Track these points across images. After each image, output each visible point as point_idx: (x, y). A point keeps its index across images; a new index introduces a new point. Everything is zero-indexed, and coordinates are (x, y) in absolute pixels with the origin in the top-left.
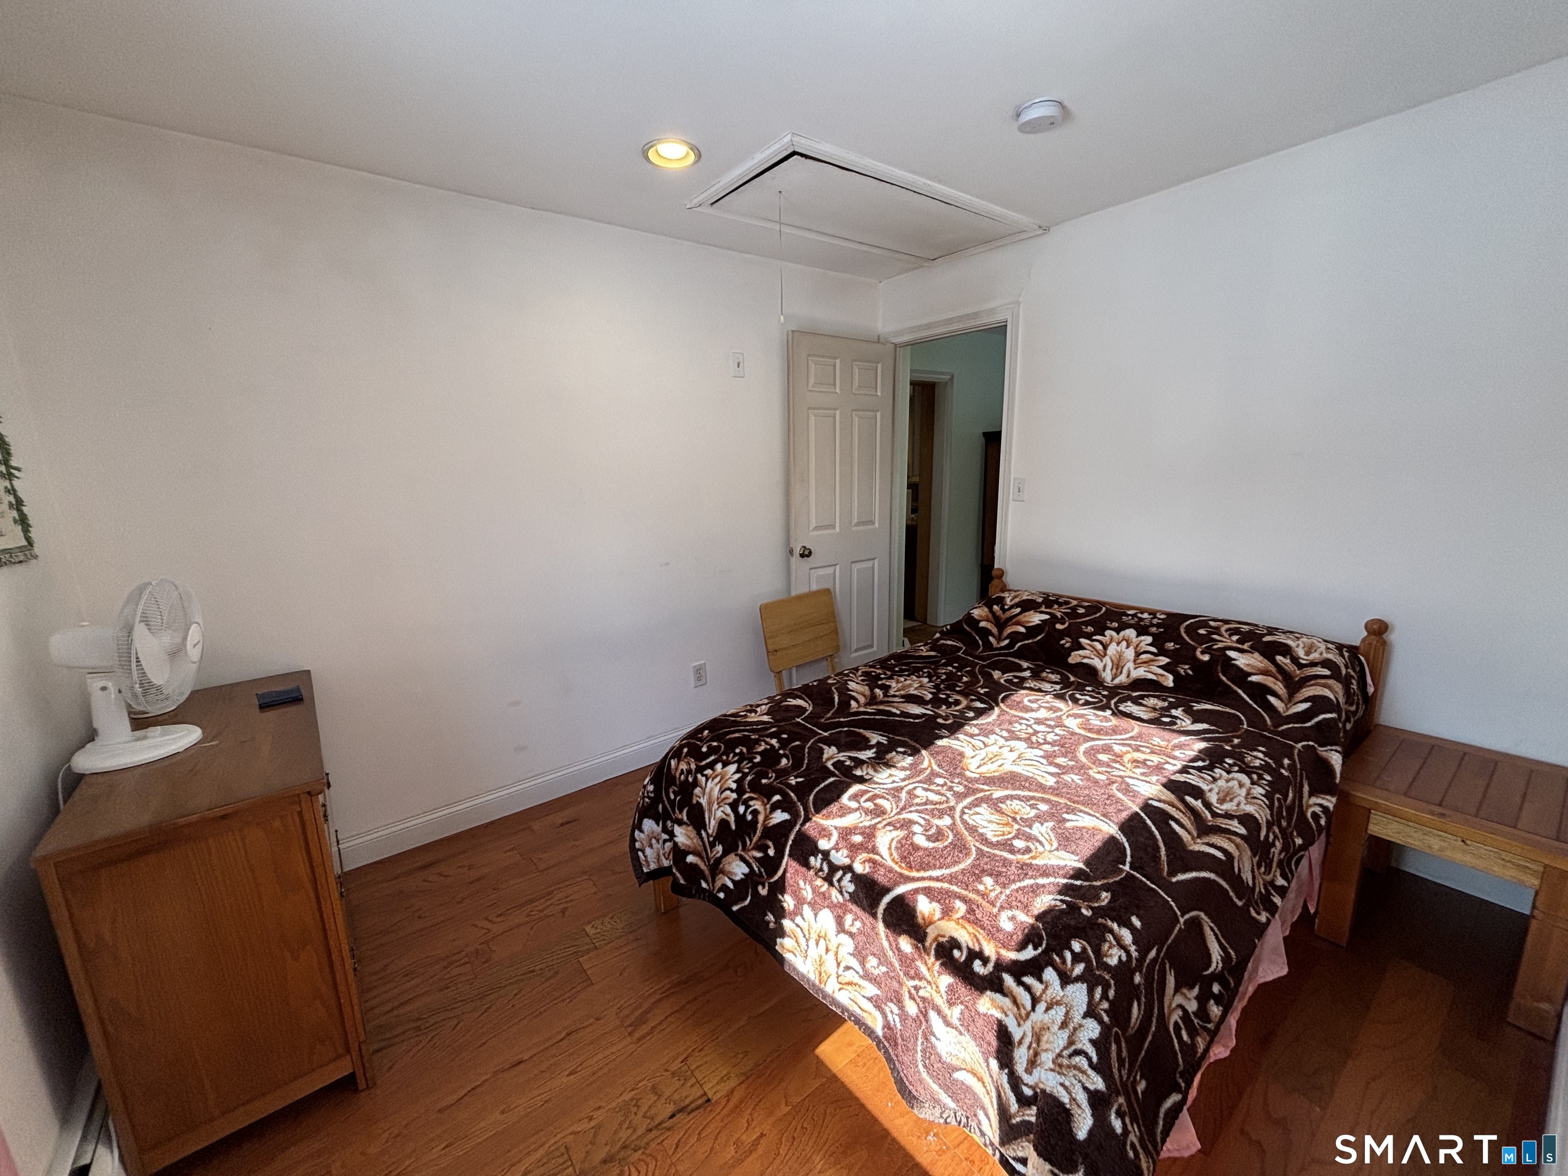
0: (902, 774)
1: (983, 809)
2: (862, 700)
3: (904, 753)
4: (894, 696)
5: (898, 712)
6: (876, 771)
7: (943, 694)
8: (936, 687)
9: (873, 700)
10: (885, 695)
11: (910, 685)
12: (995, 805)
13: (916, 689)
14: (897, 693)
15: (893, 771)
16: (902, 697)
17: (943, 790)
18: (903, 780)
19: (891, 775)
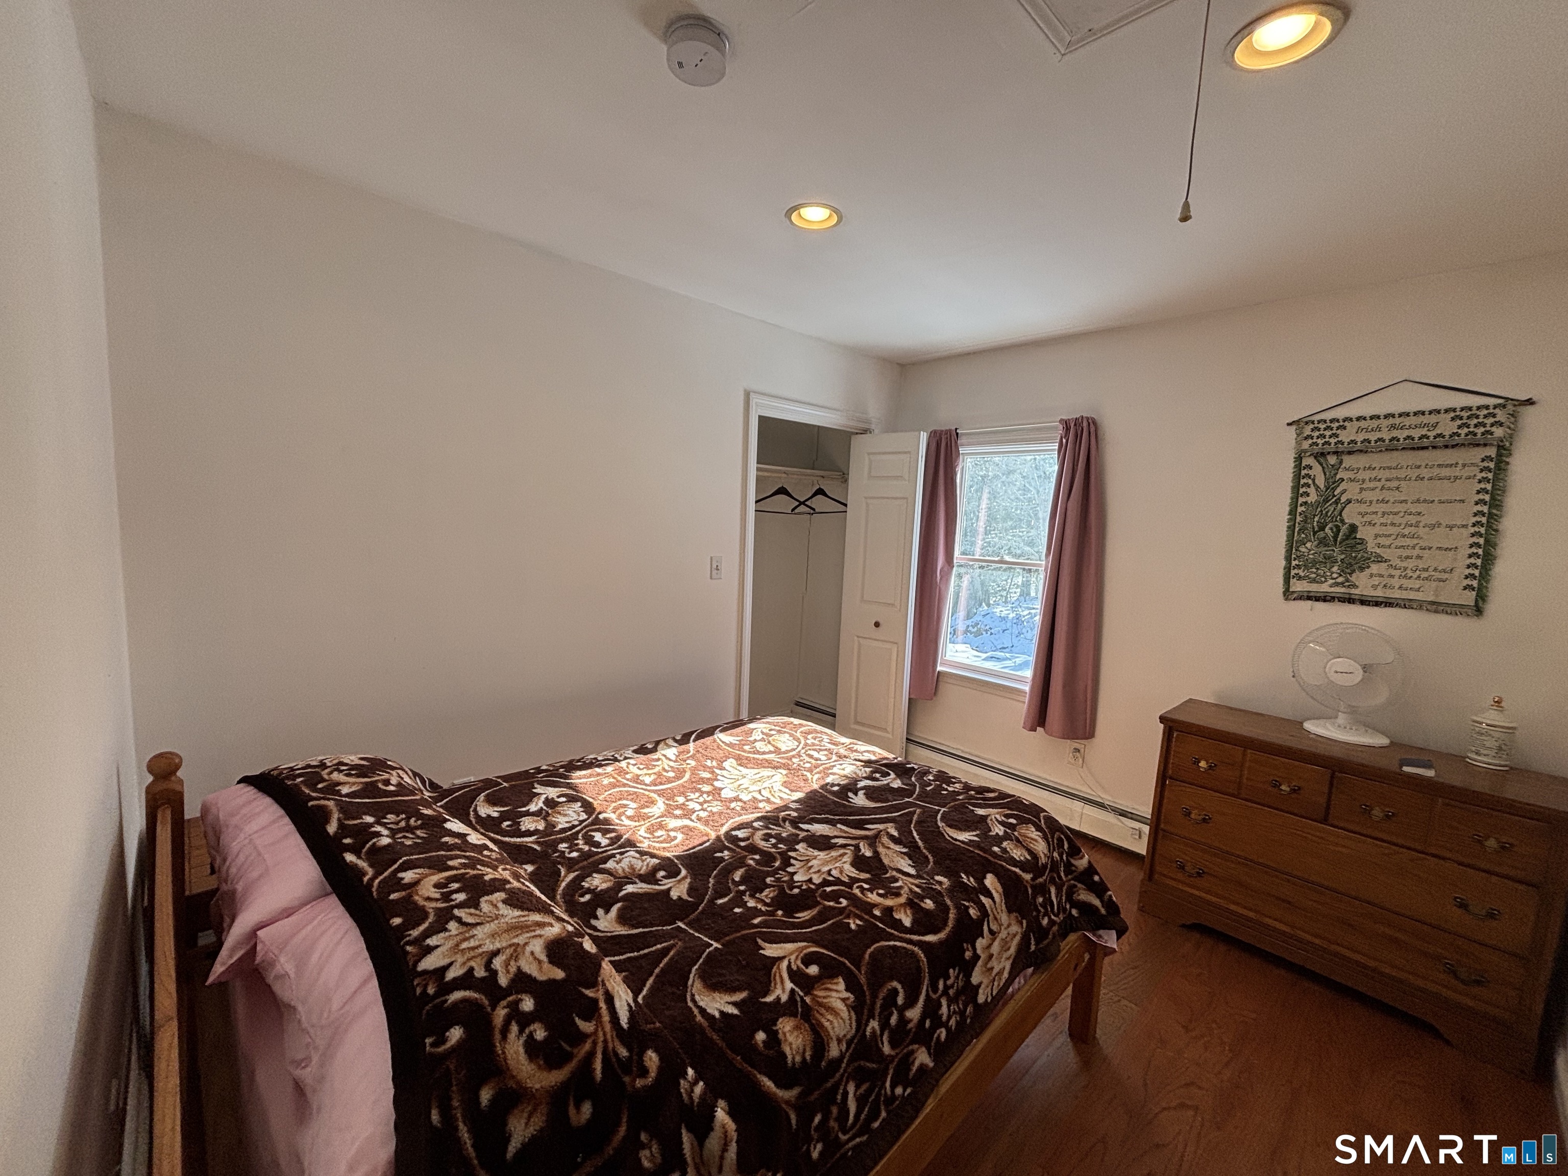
0: (835, 770)
1: (784, 749)
2: (885, 840)
3: (833, 785)
4: (844, 846)
5: (839, 826)
6: (855, 773)
7: (781, 848)
8: (787, 862)
9: (873, 841)
10: (857, 848)
11: (826, 863)
12: (777, 751)
13: (815, 858)
14: (842, 851)
15: (842, 773)
16: (832, 847)
17: (807, 759)
18: (834, 766)
19: (843, 769)
